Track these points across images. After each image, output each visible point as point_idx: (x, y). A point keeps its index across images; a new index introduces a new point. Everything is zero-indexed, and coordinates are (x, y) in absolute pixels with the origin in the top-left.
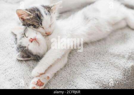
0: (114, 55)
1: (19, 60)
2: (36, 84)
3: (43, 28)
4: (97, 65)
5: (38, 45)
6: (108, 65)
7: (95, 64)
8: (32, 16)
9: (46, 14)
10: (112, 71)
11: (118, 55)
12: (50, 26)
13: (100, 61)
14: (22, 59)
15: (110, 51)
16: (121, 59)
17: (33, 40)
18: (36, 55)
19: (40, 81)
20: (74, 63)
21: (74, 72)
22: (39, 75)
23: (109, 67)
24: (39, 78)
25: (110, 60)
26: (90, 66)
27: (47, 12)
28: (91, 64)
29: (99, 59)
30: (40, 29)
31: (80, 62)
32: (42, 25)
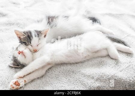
0: (84, 75)
1: (10, 66)
2: (14, 84)
3: (32, 46)
4: (67, 80)
5: (24, 57)
6: (77, 82)
7: (66, 79)
8: (25, 36)
9: (36, 36)
10: (78, 87)
11: (88, 76)
12: (38, 46)
13: (71, 77)
14: (12, 66)
15: (82, 72)
16: (90, 80)
17: (21, 52)
18: (22, 65)
19: (18, 82)
20: (49, 76)
21: (47, 82)
22: (18, 77)
23: (77, 84)
24: (17, 80)
25: (80, 79)
26: (61, 80)
27: (36, 35)
28: (62, 78)
29: (71, 76)
30: (30, 47)
31: (54, 76)
32: (31, 44)
